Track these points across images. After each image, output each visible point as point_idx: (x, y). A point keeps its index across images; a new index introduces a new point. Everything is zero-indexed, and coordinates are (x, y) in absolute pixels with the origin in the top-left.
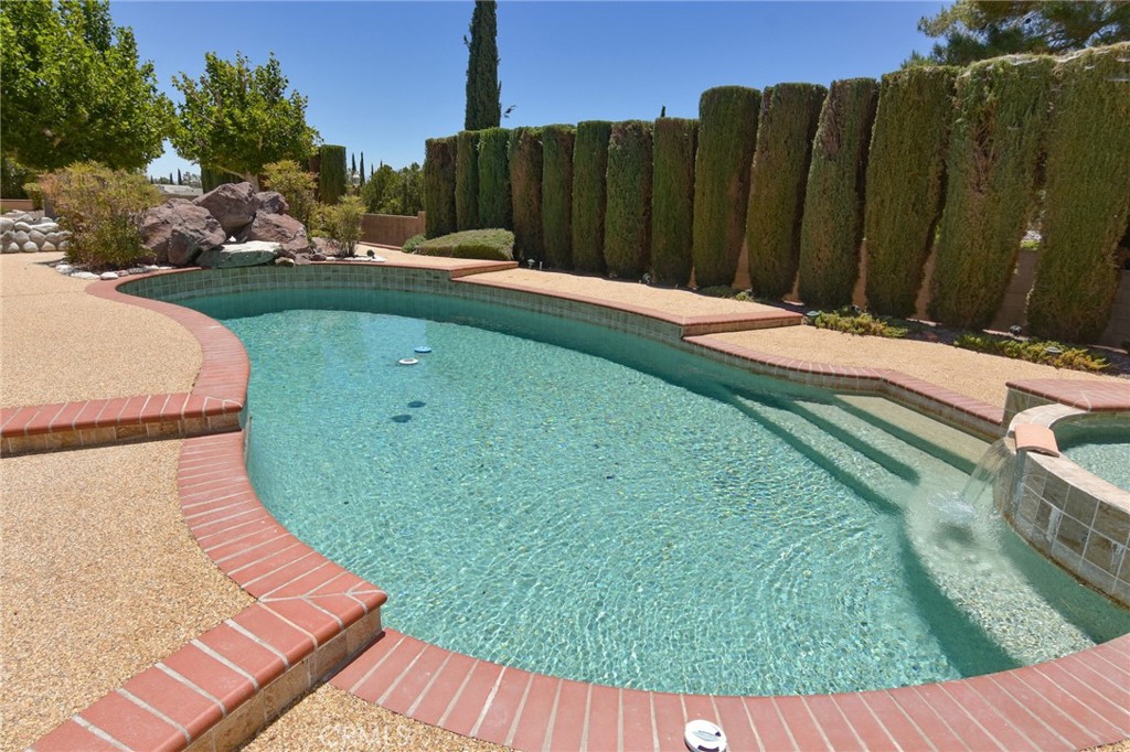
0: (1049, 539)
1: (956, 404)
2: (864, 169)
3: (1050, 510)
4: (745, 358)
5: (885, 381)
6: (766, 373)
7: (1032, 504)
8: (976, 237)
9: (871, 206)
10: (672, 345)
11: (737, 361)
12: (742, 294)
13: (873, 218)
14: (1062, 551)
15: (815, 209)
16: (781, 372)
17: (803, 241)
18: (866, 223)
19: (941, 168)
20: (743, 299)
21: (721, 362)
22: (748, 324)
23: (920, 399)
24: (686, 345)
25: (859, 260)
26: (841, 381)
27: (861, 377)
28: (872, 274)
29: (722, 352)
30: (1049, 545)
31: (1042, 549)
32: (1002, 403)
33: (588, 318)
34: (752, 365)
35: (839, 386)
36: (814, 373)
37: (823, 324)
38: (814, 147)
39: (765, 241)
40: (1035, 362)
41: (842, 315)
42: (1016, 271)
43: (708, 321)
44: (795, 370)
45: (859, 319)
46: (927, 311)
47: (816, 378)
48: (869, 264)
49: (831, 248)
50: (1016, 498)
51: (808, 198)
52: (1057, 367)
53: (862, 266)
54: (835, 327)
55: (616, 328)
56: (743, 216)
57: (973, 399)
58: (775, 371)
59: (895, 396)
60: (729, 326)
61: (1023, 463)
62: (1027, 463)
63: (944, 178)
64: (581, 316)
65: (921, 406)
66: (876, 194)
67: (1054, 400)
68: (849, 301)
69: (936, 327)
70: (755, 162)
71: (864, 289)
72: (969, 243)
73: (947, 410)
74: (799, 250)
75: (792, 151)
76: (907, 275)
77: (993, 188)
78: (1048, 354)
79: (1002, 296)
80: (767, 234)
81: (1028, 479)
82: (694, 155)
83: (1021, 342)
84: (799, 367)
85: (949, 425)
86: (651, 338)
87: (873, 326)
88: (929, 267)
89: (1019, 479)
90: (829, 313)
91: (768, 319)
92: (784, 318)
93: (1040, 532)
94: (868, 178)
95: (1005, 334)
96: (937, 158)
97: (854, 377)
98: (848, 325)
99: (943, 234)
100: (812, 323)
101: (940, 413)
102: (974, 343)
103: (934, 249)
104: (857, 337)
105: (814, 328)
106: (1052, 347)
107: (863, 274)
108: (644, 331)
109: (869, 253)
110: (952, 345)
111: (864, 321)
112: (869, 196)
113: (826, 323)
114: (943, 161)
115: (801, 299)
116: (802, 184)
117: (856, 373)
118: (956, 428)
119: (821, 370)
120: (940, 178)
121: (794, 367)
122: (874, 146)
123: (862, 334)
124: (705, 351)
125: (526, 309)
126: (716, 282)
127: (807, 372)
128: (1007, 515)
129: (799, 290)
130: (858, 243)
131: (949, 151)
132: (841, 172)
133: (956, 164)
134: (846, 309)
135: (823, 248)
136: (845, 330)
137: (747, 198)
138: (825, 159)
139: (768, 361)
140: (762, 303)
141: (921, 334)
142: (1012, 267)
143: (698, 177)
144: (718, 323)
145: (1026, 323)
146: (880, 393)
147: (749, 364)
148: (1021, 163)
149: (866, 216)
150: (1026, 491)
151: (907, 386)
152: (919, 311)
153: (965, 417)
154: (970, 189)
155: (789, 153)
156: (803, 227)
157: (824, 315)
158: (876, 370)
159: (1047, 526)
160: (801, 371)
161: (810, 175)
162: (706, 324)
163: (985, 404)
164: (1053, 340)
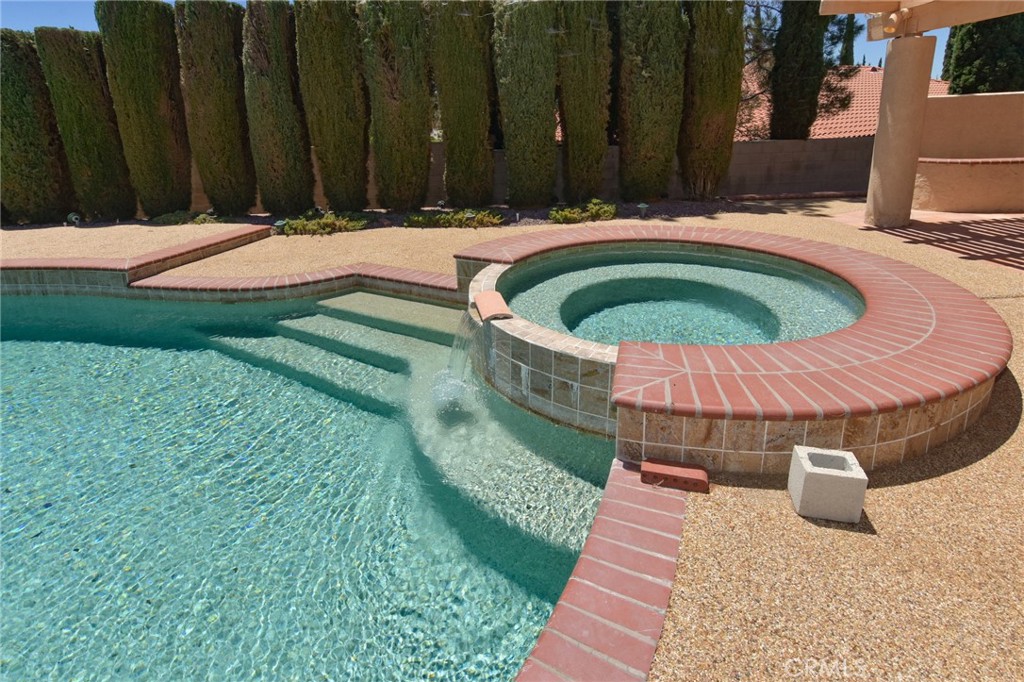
0: (525, 393)
1: (422, 281)
2: (297, 84)
3: (520, 368)
4: (213, 290)
5: (359, 275)
6: (241, 300)
7: (506, 366)
8: (400, 135)
9: (311, 117)
10: (117, 296)
11: (205, 295)
12: (202, 216)
13: (315, 128)
14: (536, 401)
15: (261, 124)
16: (258, 294)
17: (255, 156)
18: (310, 132)
19: (361, 81)
20: (204, 221)
21: (186, 300)
22: (212, 249)
23: (391, 285)
24: (137, 291)
25: (312, 166)
26: (320, 287)
27: (338, 278)
28: (326, 178)
29: (184, 290)
30: (526, 398)
31: (520, 403)
32: (453, 270)
34: (224, 295)
35: (319, 292)
36: (291, 286)
37: (292, 231)
38: (244, 63)
39: (214, 159)
40: (461, 227)
41: (309, 219)
42: (432, 159)
43: (161, 257)
44: (271, 288)
45: (324, 220)
46: (378, 200)
47: (295, 292)
48: (322, 169)
49: (284, 157)
50: (492, 363)
51: (250, 114)
52: (475, 228)
53: (316, 171)
54: (304, 232)
56: (182, 135)
57: (432, 273)
58: (250, 295)
59: (370, 287)
60: (190, 256)
61: (489, 331)
62: (493, 331)
63: (365, 89)
65: (395, 291)
66: (313, 105)
67: (488, 261)
68: (312, 205)
69: (388, 213)
70: (182, 78)
71: (322, 193)
72: (396, 141)
73: (415, 289)
74: (253, 163)
75: (222, 68)
76: (355, 174)
77: (403, 95)
78: (468, 219)
79: (428, 179)
80: (214, 152)
81: (497, 346)
82: (104, 72)
83: (448, 213)
84: (275, 284)
85: (420, 302)
86: (86, 293)
87: (338, 223)
88: (371, 164)
89: (491, 346)
90: (296, 219)
91: (235, 238)
92: (251, 233)
93: (517, 389)
94: (302, 91)
95: (436, 209)
96: (356, 73)
97: (331, 279)
98: (315, 228)
99: (375, 135)
100: (281, 232)
101: (411, 292)
102: (418, 221)
103: (371, 149)
104: (326, 237)
105: (285, 236)
106: (469, 214)
107: (318, 178)
108: (74, 287)
109: (319, 158)
110: (402, 226)
111: (329, 221)
112: (308, 109)
113: (295, 229)
114: (361, 74)
115: (265, 211)
116: (240, 100)
117: (333, 275)
118: (426, 303)
119: (298, 281)
120: (362, 89)
121: (269, 285)
122: (301, 62)
123: (329, 233)
124: (163, 293)
126: (170, 208)
127: (284, 287)
128: (488, 380)
129: (262, 202)
130: (308, 151)
131: (364, 66)
132: (276, 86)
133: (372, 77)
134: (310, 213)
135: (276, 160)
136: (314, 233)
137: (184, 118)
138: (258, 75)
139: (240, 287)
140: (226, 222)
141: (377, 221)
142: (429, 157)
143: (116, 97)
144: (173, 257)
145: (447, 198)
146: (357, 287)
147: (219, 295)
148: (418, 75)
149: (309, 126)
150: (498, 356)
151: (379, 275)
152: (371, 202)
153: (430, 291)
154: (386, 97)
155: (219, 69)
156: (251, 141)
157: (291, 222)
158: (348, 266)
159: (521, 382)
160: (278, 288)
161: (246, 91)
162: (159, 261)
163: (441, 275)
164: (468, 208)
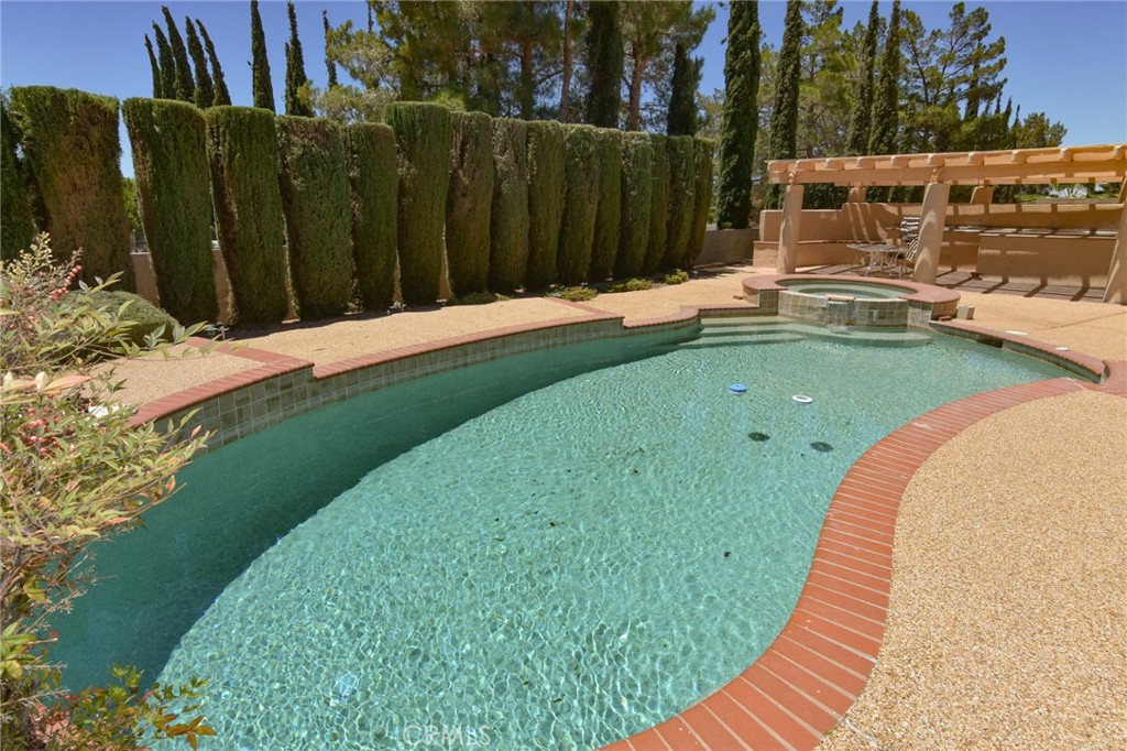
24: (628, 331)
33: (524, 347)
55: (555, 345)
59: (705, 316)
64: (516, 348)
65: (721, 315)
108: (584, 336)
124: (643, 329)
125: (446, 370)
153: (743, 311)
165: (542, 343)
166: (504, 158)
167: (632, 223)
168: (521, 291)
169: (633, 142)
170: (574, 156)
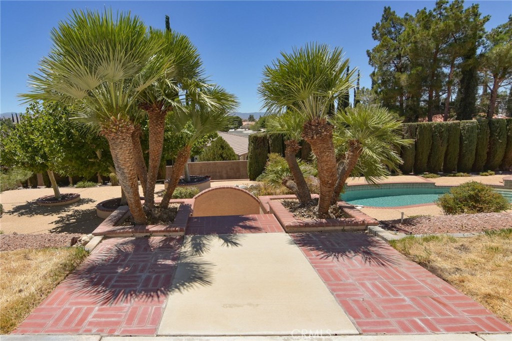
165: (405, 187)
166: (406, 135)
167: (465, 152)
168: (412, 173)
169: (467, 124)
170: (435, 132)
